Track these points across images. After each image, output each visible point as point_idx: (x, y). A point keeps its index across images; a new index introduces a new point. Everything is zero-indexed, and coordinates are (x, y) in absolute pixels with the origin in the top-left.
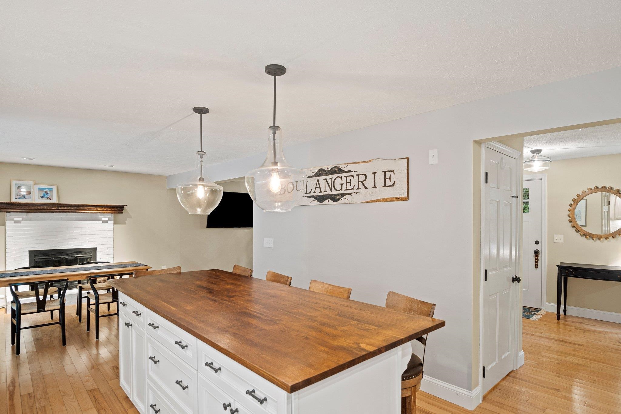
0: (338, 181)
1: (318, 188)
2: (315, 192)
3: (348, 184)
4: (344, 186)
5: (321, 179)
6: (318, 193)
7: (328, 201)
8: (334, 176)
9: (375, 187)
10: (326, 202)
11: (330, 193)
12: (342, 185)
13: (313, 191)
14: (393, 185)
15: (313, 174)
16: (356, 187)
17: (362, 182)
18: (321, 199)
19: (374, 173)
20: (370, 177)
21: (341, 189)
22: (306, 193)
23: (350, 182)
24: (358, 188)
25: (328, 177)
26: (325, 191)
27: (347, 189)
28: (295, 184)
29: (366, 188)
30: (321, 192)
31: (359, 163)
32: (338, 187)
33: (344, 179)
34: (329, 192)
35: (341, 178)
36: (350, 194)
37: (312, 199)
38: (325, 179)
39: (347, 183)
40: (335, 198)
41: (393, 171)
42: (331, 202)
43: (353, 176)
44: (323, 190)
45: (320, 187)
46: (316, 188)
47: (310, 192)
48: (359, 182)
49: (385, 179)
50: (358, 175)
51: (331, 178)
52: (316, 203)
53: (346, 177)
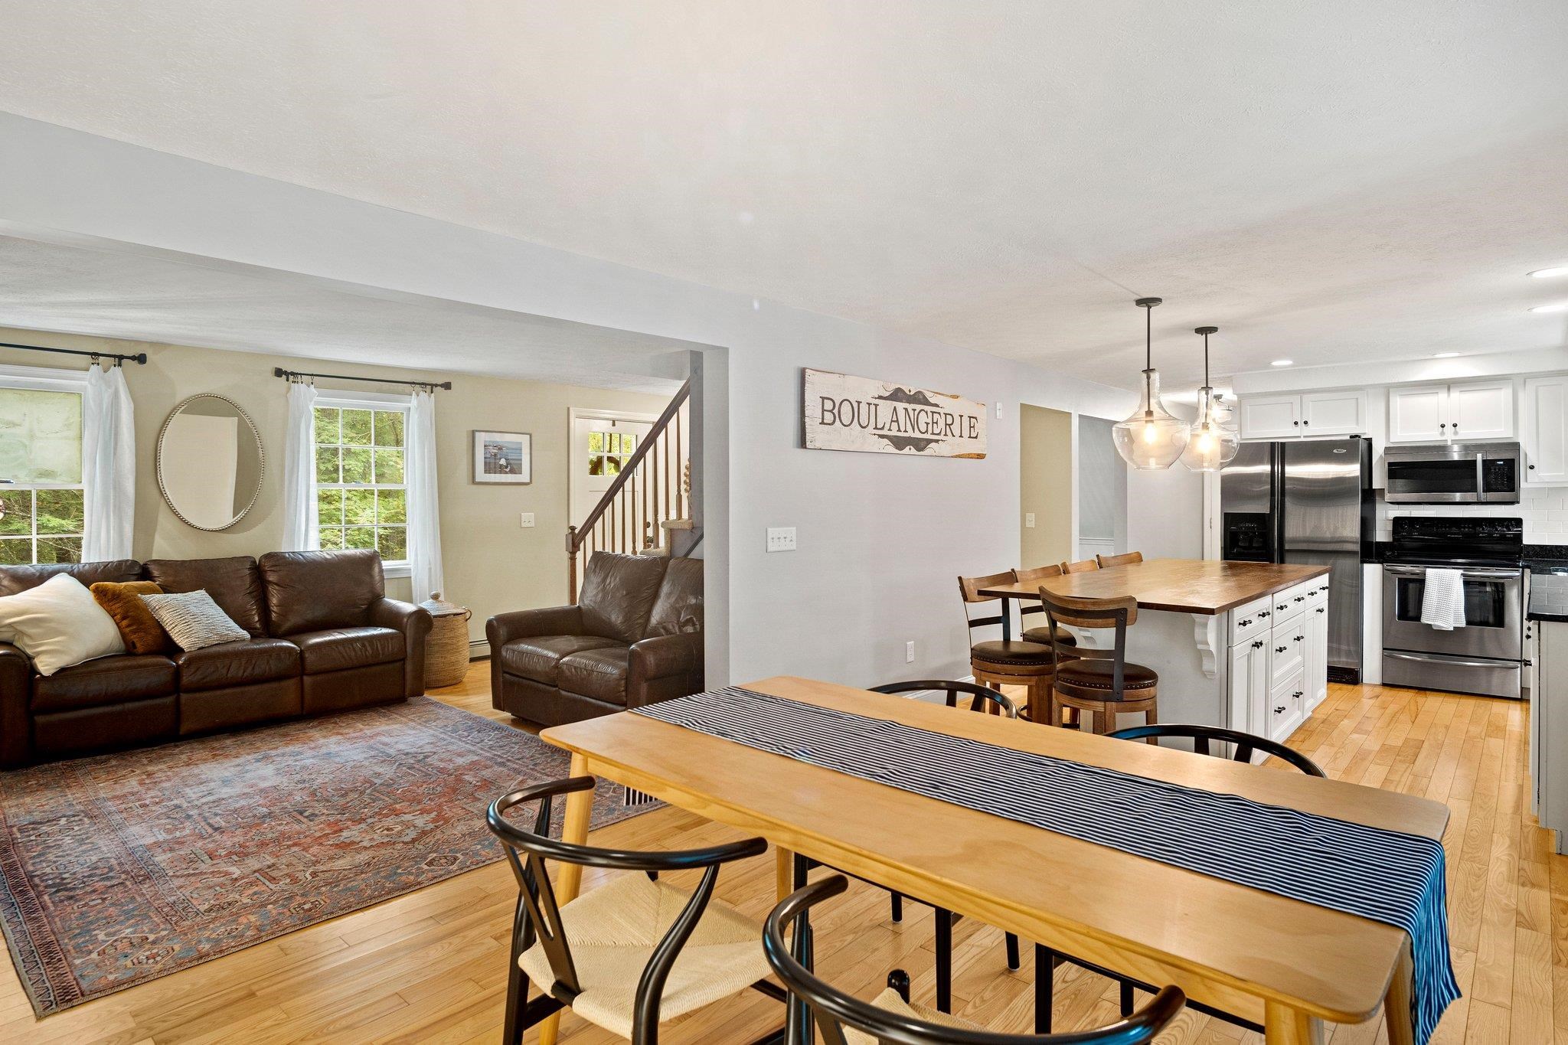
0: (923, 418)
1: (894, 421)
2: (890, 430)
3: (935, 425)
4: (930, 426)
5: (901, 406)
6: (895, 433)
7: (910, 449)
8: (919, 407)
9: (961, 436)
10: (906, 450)
11: (913, 435)
12: (927, 424)
13: (887, 426)
14: (976, 437)
15: (887, 394)
16: (943, 433)
17: (949, 425)
18: (899, 443)
19: (961, 416)
20: (957, 420)
21: (927, 431)
22: (876, 428)
23: (937, 423)
24: (946, 435)
25: (910, 407)
26: (906, 431)
27: (933, 434)
28: (855, 405)
29: (954, 436)
30: (899, 430)
31: (943, 395)
32: (923, 428)
33: (930, 414)
34: (910, 434)
35: (927, 413)
36: (937, 441)
37: (886, 441)
38: (906, 409)
39: (933, 423)
40: (920, 445)
41: (976, 418)
42: (913, 451)
43: (939, 413)
44: (902, 429)
45: (897, 421)
46: (892, 421)
47: (883, 428)
48: (946, 424)
49: (971, 427)
50: (946, 414)
51: (914, 410)
52: (892, 449)
53: (933, 413)
